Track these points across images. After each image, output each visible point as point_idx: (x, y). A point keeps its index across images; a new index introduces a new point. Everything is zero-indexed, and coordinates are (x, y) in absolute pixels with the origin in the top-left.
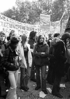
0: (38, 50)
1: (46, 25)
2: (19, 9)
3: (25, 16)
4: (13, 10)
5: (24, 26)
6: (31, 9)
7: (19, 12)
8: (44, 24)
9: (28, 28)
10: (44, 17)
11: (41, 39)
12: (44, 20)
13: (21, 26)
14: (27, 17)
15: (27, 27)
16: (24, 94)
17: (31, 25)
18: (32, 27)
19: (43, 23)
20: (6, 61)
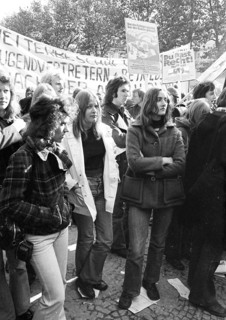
0: (146, 148)
1: (146, 56)
2: (52, 12)
3: (73, 33)
4: (34, 14)
5: (76, 63)
6: (92, 9)
7: (54, 21)
8: (141, 54)
9: (88, 70)
10: (138, 31)
11: (159, 104)
12: (141, 40)
13: (64, 63)
14: (81, 36)
15: (86, 67)
16: (92, 308)
17: (99, 59)
18: (103, 67)
19: (135, 51)
20: (20, 199)
